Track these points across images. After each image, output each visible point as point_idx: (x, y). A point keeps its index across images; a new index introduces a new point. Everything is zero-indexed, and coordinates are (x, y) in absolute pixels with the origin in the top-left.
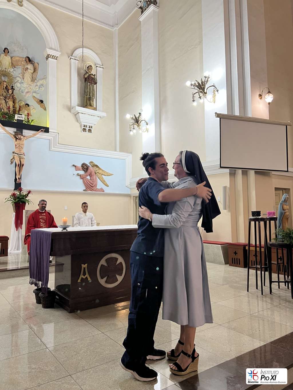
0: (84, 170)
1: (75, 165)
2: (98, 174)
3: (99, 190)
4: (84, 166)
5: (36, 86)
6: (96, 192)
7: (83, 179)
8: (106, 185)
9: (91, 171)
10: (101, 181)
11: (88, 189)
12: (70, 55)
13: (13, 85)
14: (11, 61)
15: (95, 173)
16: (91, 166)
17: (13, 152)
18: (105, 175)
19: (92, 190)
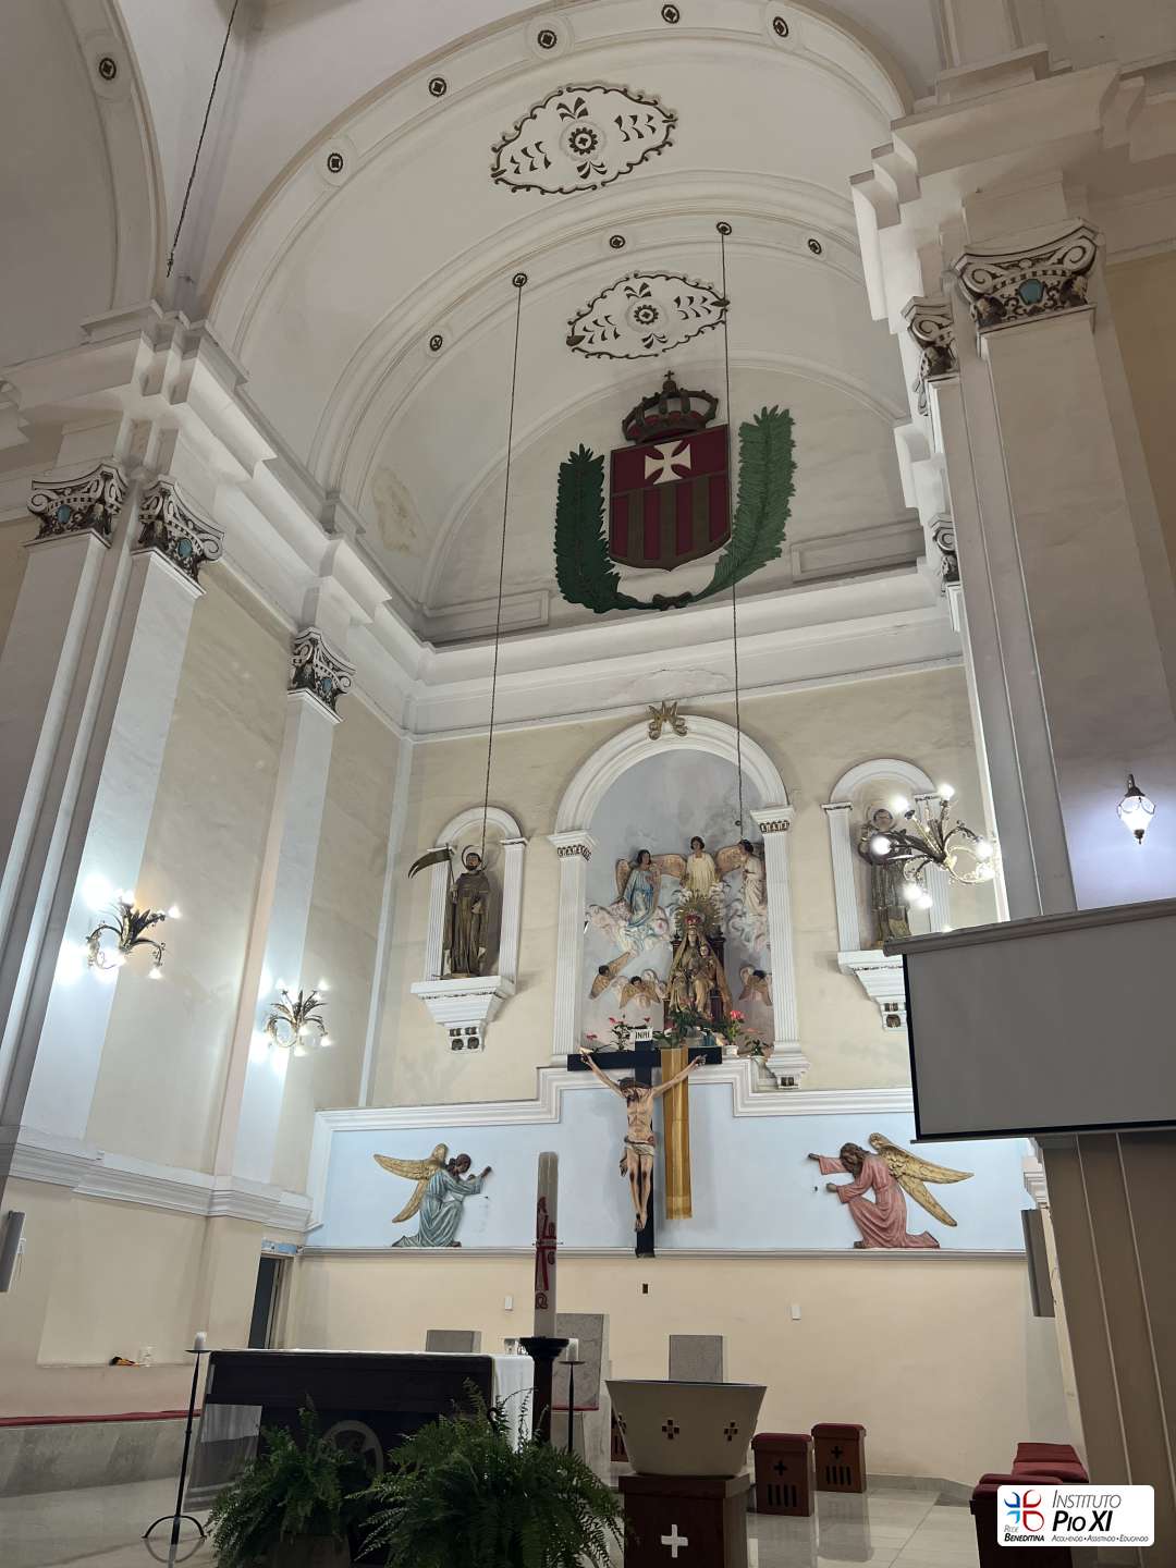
0: (850, 1171)
1: (817, 1153)
2: (905, 1178)
3: (916, 1242)
4: (847, 1154)
6: (904, 1250)
7: (847, 1202)
8: (944, 1221)
9: (873, 1171)
10: (923, 1206)
11: (871, 1241)
12: (827, 802)
13: (723, 930)
14: (716, 863)
15: (889, 1177)
16: (876, 1153)
17: (626, 1140)
18: (936, 1182)
19: (888, 1245)
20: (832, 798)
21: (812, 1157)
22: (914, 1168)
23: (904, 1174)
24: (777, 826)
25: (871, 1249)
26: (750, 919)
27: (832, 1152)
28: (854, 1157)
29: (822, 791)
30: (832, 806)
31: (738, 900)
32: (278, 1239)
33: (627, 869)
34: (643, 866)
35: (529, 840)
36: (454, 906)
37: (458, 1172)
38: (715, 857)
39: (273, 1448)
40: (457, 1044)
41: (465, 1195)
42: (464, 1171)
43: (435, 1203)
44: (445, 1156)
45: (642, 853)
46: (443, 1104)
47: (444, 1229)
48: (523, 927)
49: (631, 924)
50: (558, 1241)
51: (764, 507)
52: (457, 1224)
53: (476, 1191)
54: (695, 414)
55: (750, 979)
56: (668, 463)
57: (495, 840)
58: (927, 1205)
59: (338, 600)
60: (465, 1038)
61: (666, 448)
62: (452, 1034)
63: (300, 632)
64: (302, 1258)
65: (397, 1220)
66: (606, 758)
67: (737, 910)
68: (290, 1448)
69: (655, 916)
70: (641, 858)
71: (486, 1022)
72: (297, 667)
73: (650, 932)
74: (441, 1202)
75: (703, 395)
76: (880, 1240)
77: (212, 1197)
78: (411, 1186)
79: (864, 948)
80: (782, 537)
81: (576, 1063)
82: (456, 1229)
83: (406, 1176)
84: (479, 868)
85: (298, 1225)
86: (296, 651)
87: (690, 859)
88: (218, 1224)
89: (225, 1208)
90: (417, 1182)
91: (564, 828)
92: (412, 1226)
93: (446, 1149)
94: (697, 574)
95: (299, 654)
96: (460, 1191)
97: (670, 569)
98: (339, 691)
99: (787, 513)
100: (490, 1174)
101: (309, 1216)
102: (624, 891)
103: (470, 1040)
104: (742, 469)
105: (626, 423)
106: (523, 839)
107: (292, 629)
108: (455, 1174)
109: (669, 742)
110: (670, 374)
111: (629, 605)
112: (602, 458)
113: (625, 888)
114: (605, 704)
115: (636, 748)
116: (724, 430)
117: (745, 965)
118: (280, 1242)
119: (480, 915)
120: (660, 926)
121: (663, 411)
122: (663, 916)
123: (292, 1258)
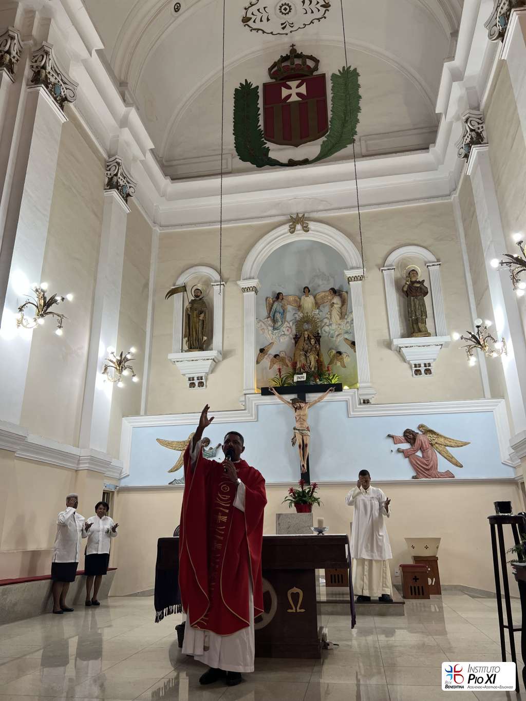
0: (409, 442)
1: (391, 434)
2: (436, 445)
3: (442, 475)
4: (408, 434)
5: (346, 323)
6: (437, 479)
7: (408, 457)
8: (457, 465)
9: (422, 442)
10: (445, 458)
11: (421, 475)
12: (382, 266)
13: (319, 332)
14: (315, 300)
15: (430, 445)
16: (421, 433)
17: (295, 429)
18: (452, 447)
19: (429, 477)
20: (385, 265)
21: (389, 436)
22: (441, 440)
23: (436, 443)
24: (357, 278)
25: (422, 479)
26: (334, 327)
27: (400, 434)
28: (411, 435)
29: (380, 261)
30: (386, 268)
31: (326, 318)
32: (108, 482)
33: (271, 301)
34: (279, 300)
35: (226, 283)
36: (189, 316)
37: (203, 447)
38: (315, 297)
40: (192, 385)
42: (206, 446)
45: (279, 294)
48: (225, 328)
49: (274, 329)
51: (345, 117)
53: (214, 456)
54: (309, 67)
55: (334, 356)
56: (294, 91)
57: (208, 283)
58: (448, 458)
59: (128, 144)
60: (196, 382)
61: (293, 84)
62: (189, 379)
63: (109, 158)
64: (119, 492)
65: (171, 471)
66: (265, 243)
67: (326, 323)
69: (285, 326)
70: (278, 297)
71: (207, 374)
72: (109, 178)
73: (283, 333)
75: (311, 58)
76: (426, 475)
77: (79, 461)
79: (403, 336)
80: (355, 133)
81: (265, 392)
83: (174, 449)
84: (200, 297)
85: (116, 475)
86: (108, 169)
87: (303, 297)
88: (82, 474)
89: (87, 465)
90: (181, 452)
91: (245, 278)
92: (180, 474)
94: (312, 149)
95: (110, 170)
97: (297, 147)
98: (128, 195)
99: (358, 121)
101: (122, 470)
102: (270, 313)
103: (199, 383)
104: (333, 97)
105: (270, 69)
106: (223, 283)
107: (105, 156)
109: (300, 236)
110: (293, 45)
111: (275, 164)
112: (257, 87)
113: (270, 311)
114: (265, 214)
115: (282, 237)
116: (323, 76)
117: (330, 349)
118: (111, 484)
119: (203, 321)
120: (288, 330)
121: (293, 63)
122: (288, 325)
123: (113, 492)
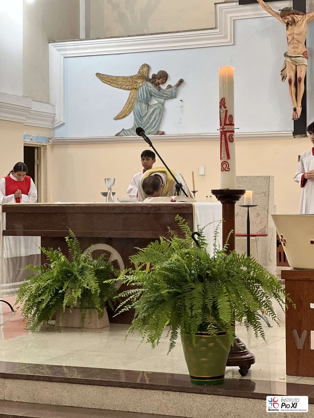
17: (286, 55)
32: (34, 134)
37: (159, 84)
39: (51, 260)
41: (165, 99)
42: (163, 83)
43: (144, 106)
44: (148, 73)
46: (144, 35)
47: (152, 123)
50: (235, 127)
52: (161, 119)
53: (173, 96)
64: (53, 145)
65: (117, 118)
68: (63, 260)
74: (149, 105)
78: (125, 95)
82: (160, 123)
83: (120, 88)
85: (48, 124)
90: (129, 92)
92: (129, 123)
93: (149, 67)
96: (161, 96)
100: (183, 84)
101: (55, 117)
108: (157, 85)
118: (37, 136)
123: (45, 146)
